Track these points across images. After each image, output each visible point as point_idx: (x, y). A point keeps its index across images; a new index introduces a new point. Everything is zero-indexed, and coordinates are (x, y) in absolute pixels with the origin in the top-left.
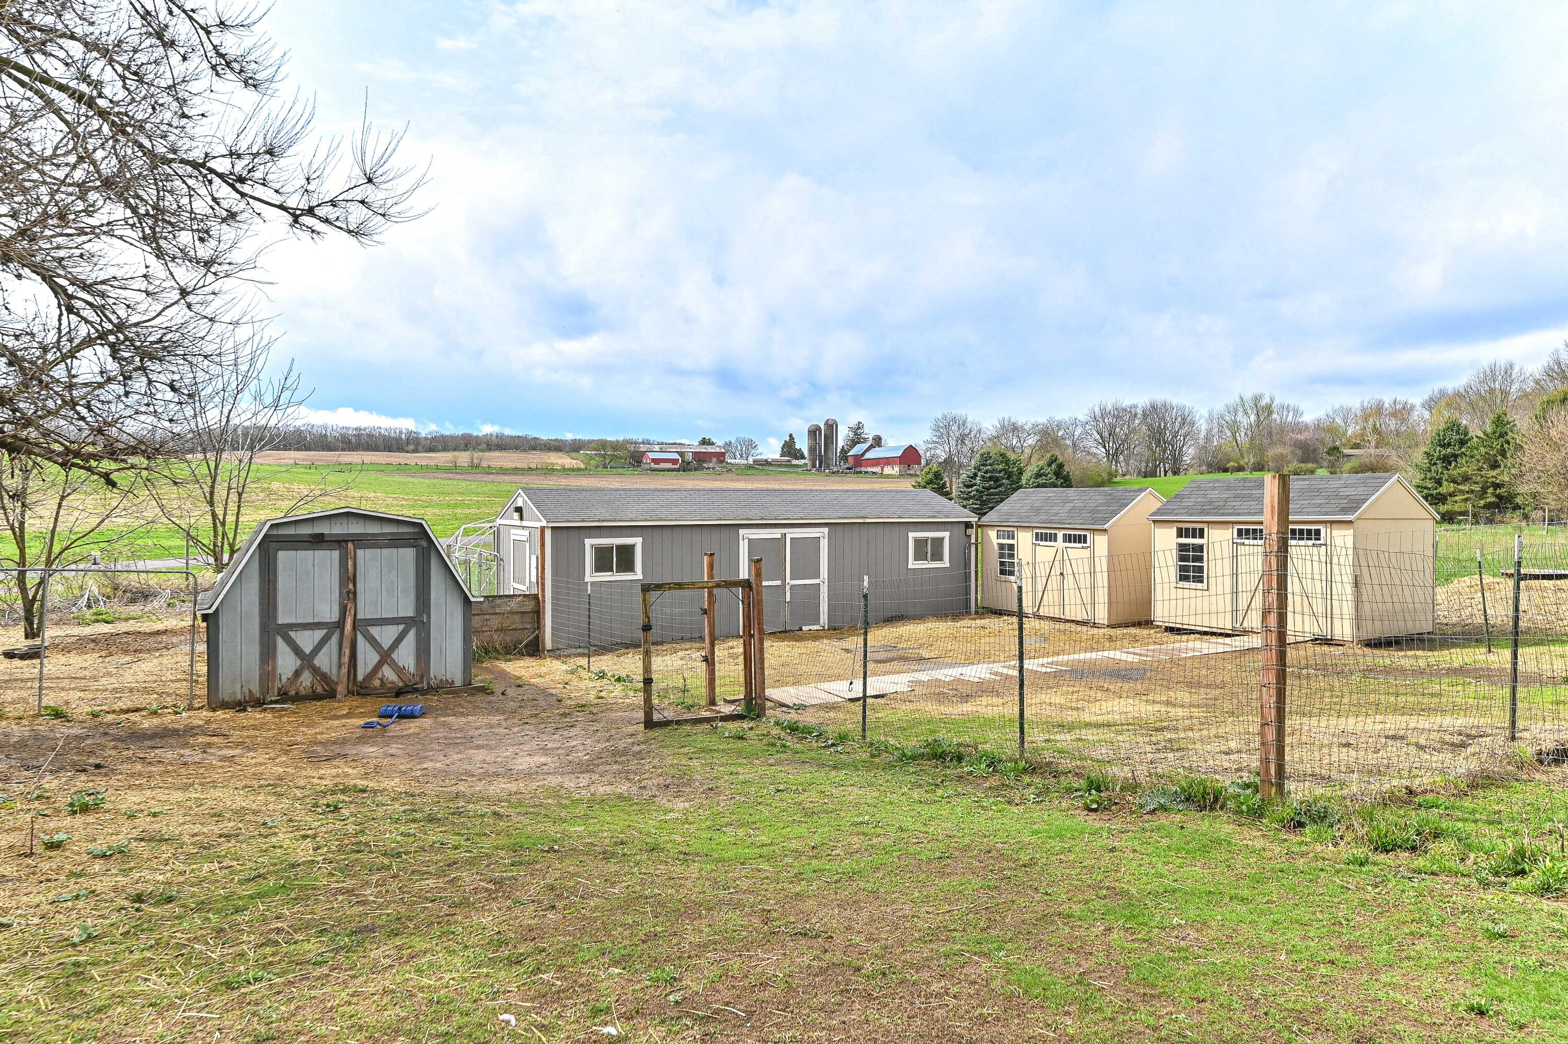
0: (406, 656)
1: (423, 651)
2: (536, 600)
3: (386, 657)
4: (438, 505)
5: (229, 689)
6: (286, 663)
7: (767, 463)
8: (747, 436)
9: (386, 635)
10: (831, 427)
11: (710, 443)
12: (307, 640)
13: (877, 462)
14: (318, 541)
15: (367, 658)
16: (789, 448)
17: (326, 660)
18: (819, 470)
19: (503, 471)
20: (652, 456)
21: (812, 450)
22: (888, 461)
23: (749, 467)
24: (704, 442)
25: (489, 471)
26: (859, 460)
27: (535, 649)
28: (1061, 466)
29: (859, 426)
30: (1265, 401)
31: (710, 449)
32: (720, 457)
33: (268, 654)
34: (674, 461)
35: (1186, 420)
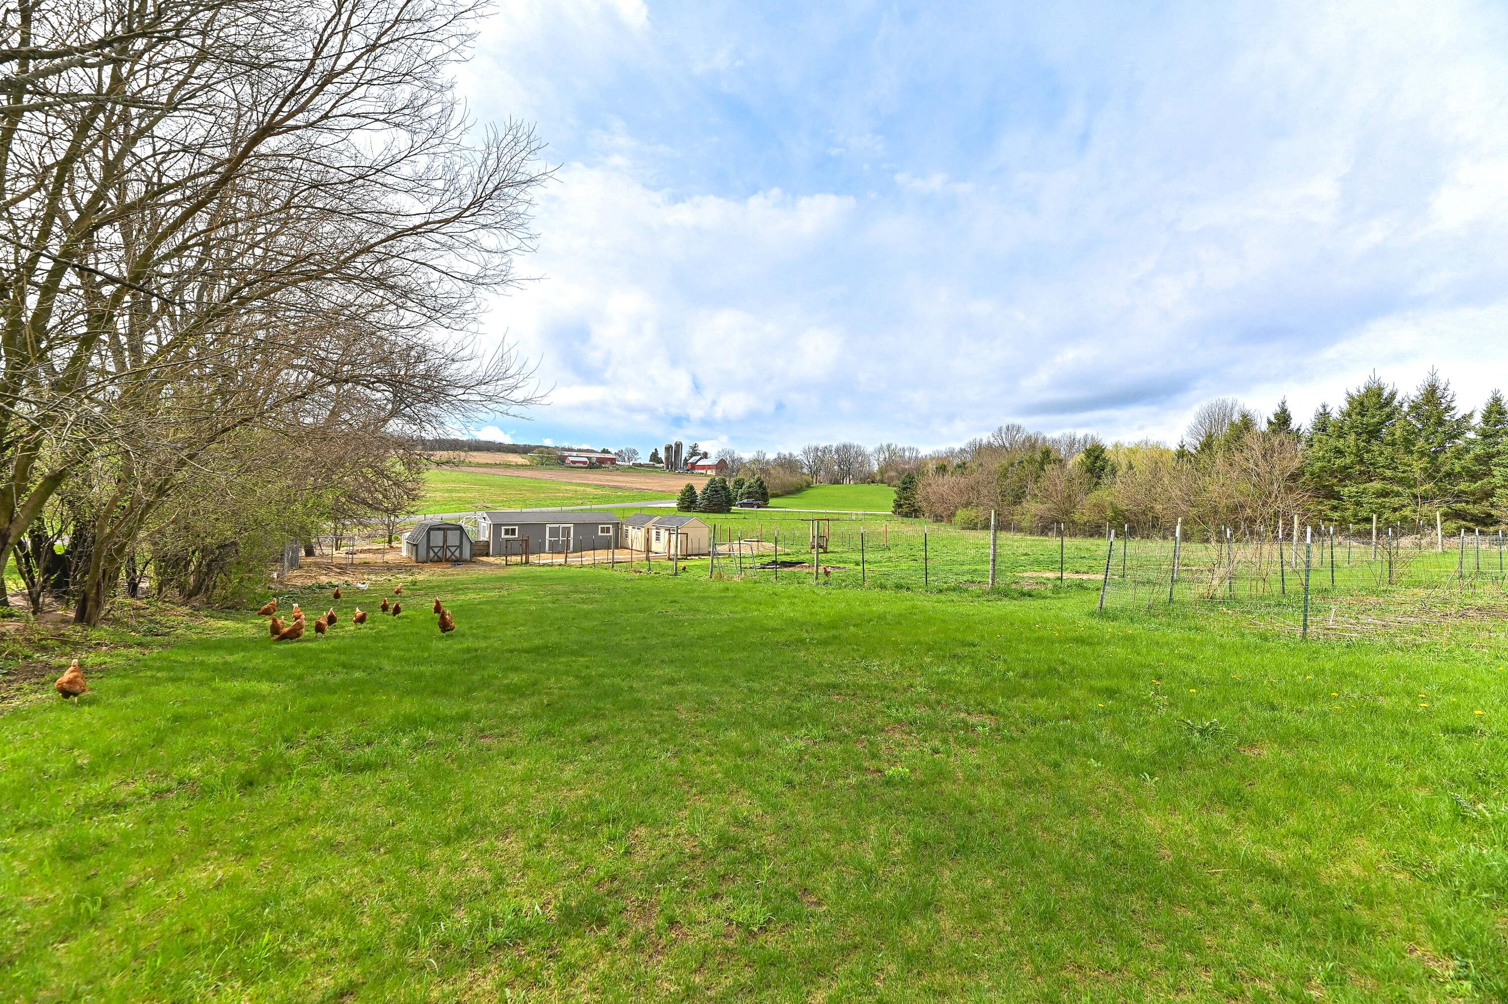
0: (457, 554)
1: (461, 553)
2: (488, 543)
3: (453, 554)
4: (441, 490)
5: (420, 559)
6: (432, 554)
7: (640, 465)
8: (632, 447)
9: (453, 549)
10: (679, 446)
11: (608, 452)
12: (436, 550)
13: (703, 467)
14: (439, 529)
15: (449, 554)
16: (655, 457)
17: (440, 554)
18: (671, 470)
19: (479, 465)
20: (571, 459)
21: (667, 458)
22: (709, 467)
23: (630, 467)
24: (605, 451)
25: (470, 465)
26: (694, 466)
27: (487, 555)
28: (762, 483)
29: (696, 446)
30: (893, 447)
31: (607, 456)
32: (613, 461)
33: (428, 552)
34: (585, 463)
35: (860, 453)
